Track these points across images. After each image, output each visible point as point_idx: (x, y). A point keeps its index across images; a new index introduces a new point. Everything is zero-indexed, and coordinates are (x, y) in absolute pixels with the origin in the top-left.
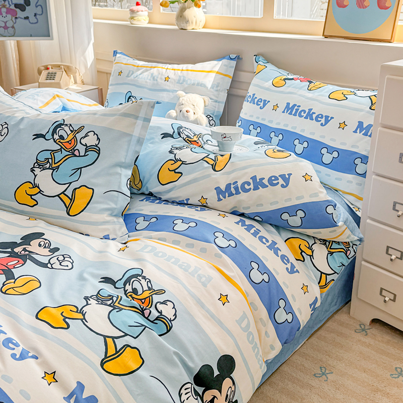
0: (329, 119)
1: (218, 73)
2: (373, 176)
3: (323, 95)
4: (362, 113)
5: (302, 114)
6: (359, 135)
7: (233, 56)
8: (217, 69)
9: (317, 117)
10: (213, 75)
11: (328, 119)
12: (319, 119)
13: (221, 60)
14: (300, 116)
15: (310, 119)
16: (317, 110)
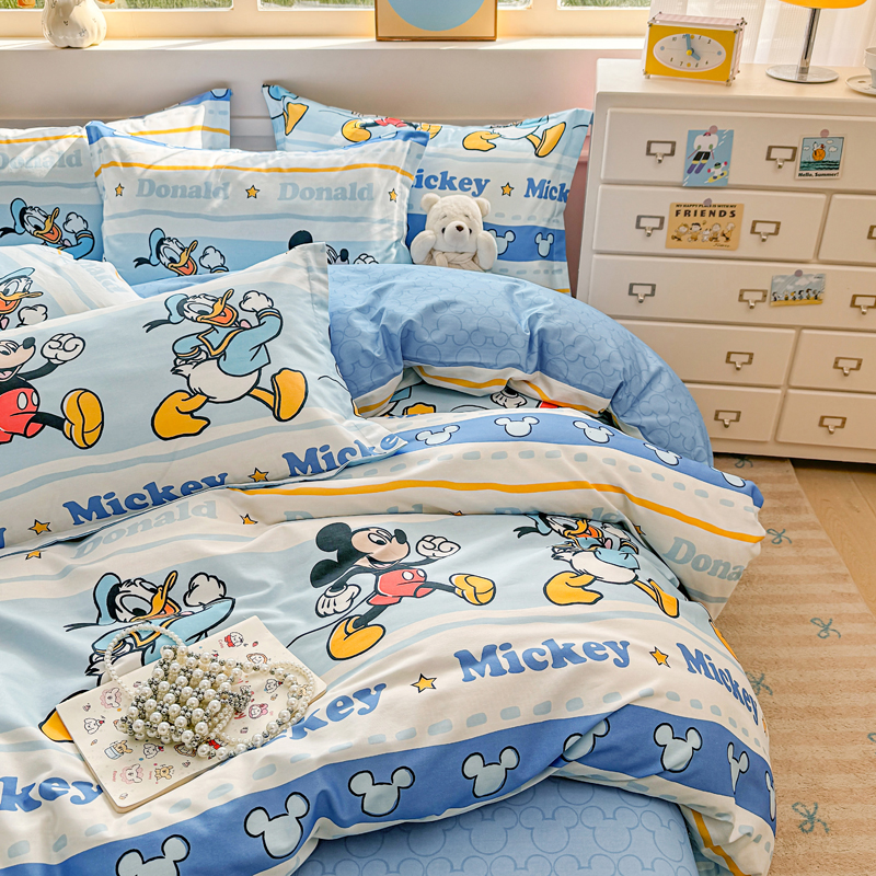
0: (483, 183)
1: (204, 128)
2: (595, 256)
3: (453, 146)
4: (529, 165)
5: (432, 181)
6: (533, 199)
7: (220, 92)
8: (200, 122)
9: (462, 183)
10: (197, 134)
11: (481, 186)
12: (466, 187)
13: (199, 103)
14: (430, 187)
15: (450, 189)
16: (457, 172)
